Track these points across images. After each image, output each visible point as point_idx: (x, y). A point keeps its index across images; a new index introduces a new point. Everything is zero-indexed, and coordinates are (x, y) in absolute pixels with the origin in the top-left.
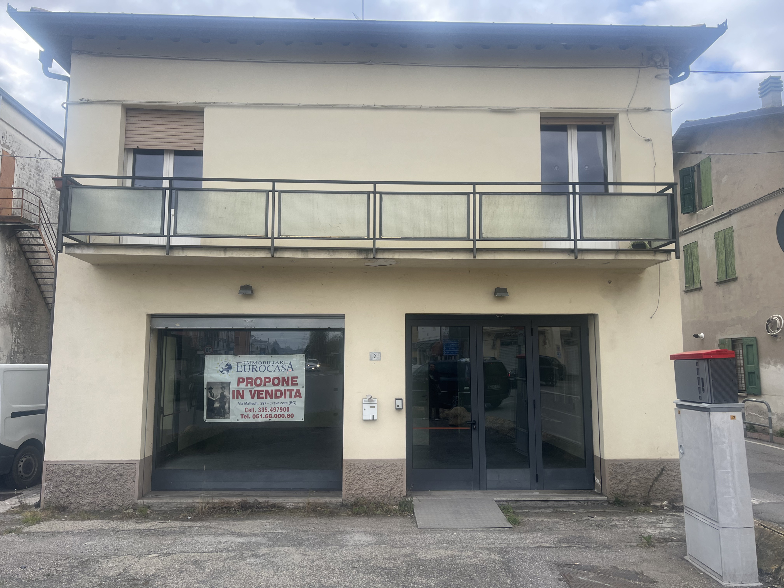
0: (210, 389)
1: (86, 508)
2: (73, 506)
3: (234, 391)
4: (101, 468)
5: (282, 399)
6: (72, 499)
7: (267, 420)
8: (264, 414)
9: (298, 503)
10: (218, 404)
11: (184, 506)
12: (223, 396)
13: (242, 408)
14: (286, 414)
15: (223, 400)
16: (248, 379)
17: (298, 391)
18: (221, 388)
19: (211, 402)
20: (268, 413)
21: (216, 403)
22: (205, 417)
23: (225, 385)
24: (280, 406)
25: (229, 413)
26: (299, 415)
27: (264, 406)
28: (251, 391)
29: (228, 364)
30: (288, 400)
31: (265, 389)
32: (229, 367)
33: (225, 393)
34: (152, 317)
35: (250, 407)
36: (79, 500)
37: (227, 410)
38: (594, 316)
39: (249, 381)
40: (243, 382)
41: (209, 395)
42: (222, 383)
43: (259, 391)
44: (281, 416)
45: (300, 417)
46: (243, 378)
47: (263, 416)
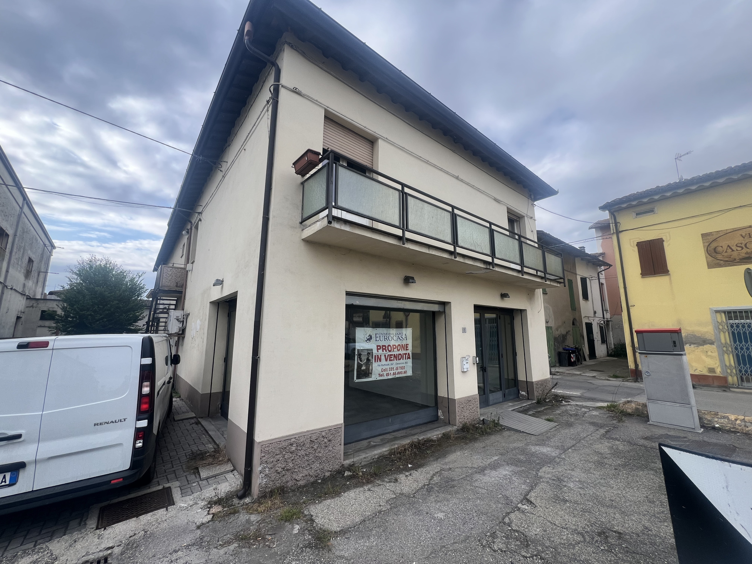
0: (360, 355)
3: (375, 356)
5: (401, 361)
6: (288, 477)
7: (394, 376)
10: (365, 366)
12: (368, 360)
13: (380, 369)
14: (403, 371)
15: (368, 363)
17: (409, 354)
18: (367, 354)
19: (360, 366)
20: (394, 371)
21: (364, 366)
22: (355, 378)
23: (369, 352)
24: (400, 365)
25: (371, 374)
27: (392, 366)
28: (385, 355)
29: (369, 335)
30: (404, 361)
32: (370, 339)
33: (369, 358)
35: (384, 367)
37: (370, 371)
38: (522, 312)
41: (359, 360)
42: (368, 350)
43: (390, 355)
44: (401, 373)
45: (410, 373)
46: (380, 346)
47: (392, 374)
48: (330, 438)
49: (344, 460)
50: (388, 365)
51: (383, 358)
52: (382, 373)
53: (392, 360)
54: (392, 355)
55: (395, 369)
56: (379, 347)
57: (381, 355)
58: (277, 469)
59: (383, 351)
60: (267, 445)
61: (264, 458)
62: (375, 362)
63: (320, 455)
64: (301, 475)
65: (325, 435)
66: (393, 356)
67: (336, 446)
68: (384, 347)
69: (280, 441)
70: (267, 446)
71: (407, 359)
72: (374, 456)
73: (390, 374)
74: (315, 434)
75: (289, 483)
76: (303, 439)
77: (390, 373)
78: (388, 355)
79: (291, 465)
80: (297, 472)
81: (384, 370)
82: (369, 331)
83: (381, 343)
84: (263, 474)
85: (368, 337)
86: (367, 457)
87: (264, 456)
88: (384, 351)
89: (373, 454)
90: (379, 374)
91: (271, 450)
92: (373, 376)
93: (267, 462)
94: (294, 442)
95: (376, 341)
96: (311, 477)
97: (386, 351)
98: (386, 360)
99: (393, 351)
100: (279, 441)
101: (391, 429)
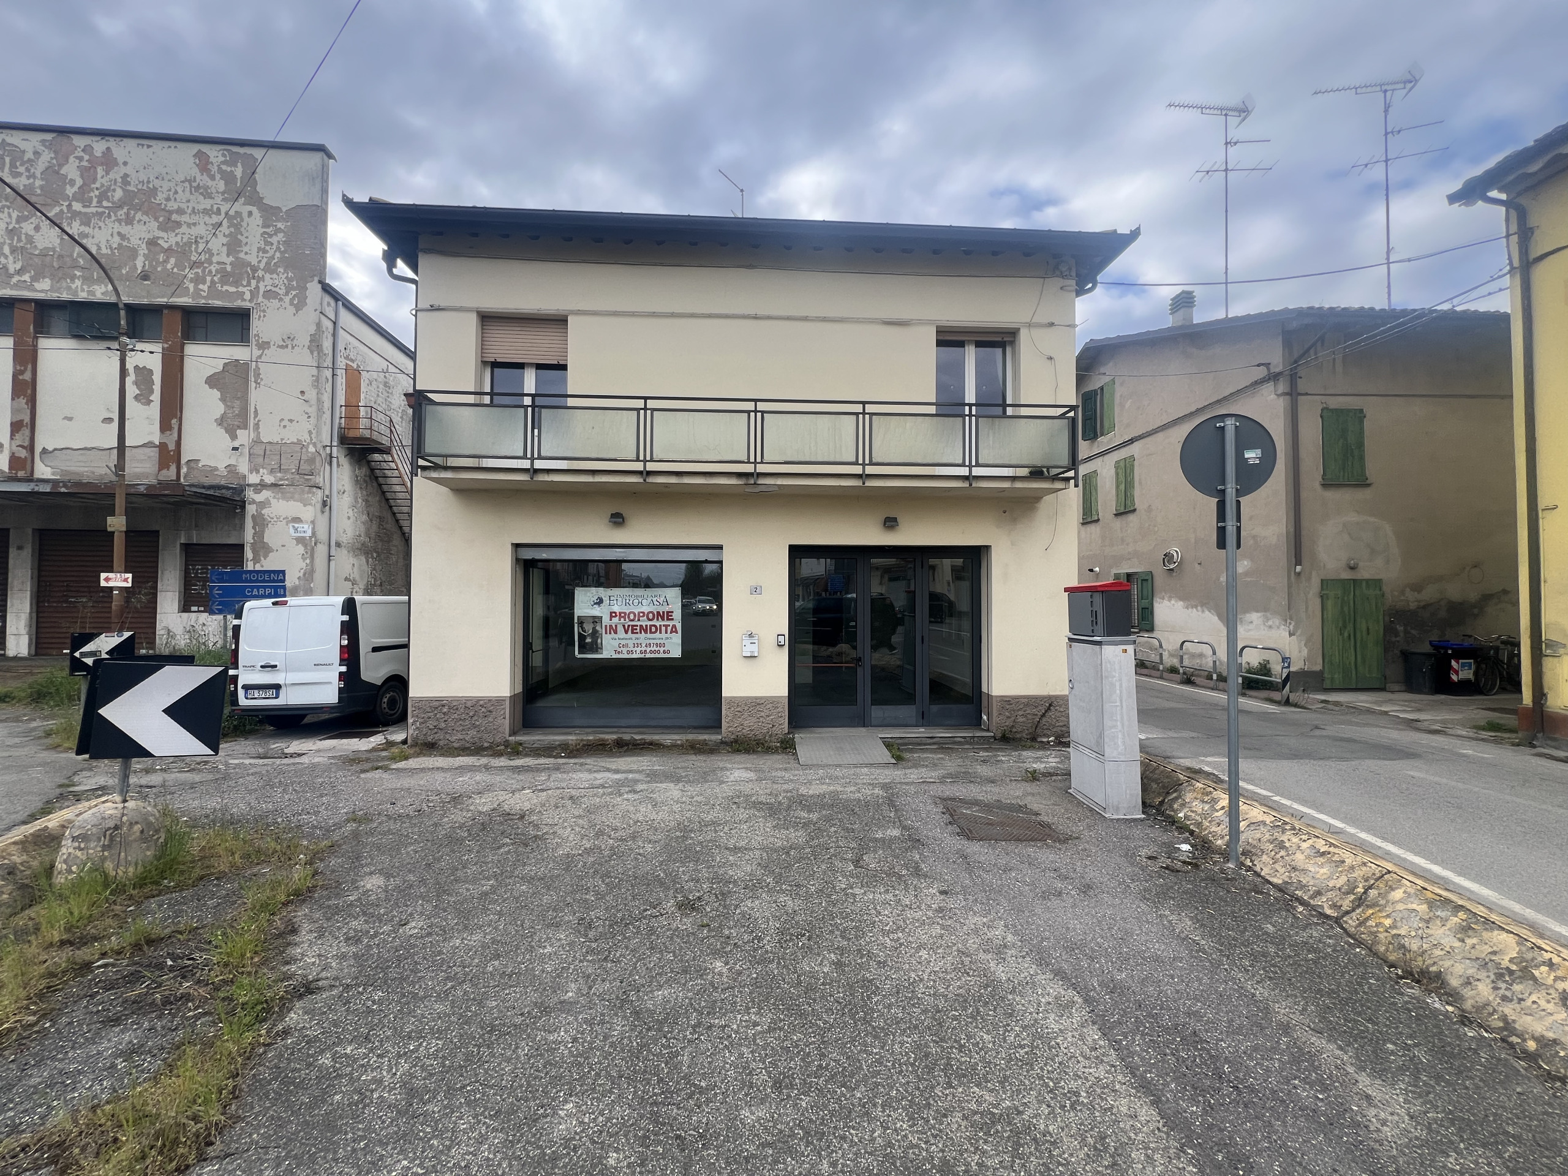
0: (581, 623)
1: (456, 745)
2: (441, 743)
3: (606, 626)
4: (469, 704)
5: (657, 635)
6: (440, 735)
7: (642, 656)
8: (638, 650)
9: (676, 740)
10: (590, 638)
11: (557, 743)
12: (595, 631)
13: (616, 643)
14: (662, 649)
15: (595, 634)
16: (620, 613)
17: (674, 626)
18: (593, 623)
19: (582, 638)
20: (643, 649)
21: (588, 637)
22: (576, 652)
23: (596, 620)
24: (655, 642)
25: (602, 649)
26: (676, 652)
27: (639, 642)
28: (624, 626)
29: (598, 597)
30: (664, 635)
31: (639, 623)
32: (600, 602)
33: (597, 628)
34: (517, 546)
35: (623, 642)
36: (448, 736)
37: (599, 646)
38: (987, 548)
39: (622, 615)
40: (616, 616)
41: (580, 630)
42: (594, 617)
43: (633, 626)
44: (658, 652)
46: (615, 613)
48: (491, 709)
49: (510, 737)
50: (631, 639)
52: (619, 650)
53: (637, 633)
54: (637, 626)
55: (644, 646)
56: (613, 615)
58: (429, 725)
59: (620, 620)
60: (417, 701)
64: (455, 738)
65: (484, 704)
66: (639, 628)
67: (499, 718)
69: (431, 700)
70: (423, 702)
71: (671, 633)
74: (471, 701)
76: (457, 703)
77: (636, 651)
78: (630, 626)
80: (450, 733)
81: (623, 645)
83: (618, 609)
84: (415, 726)
85: (596, 599)
87: (415, 710)
88: (623, 619)
90: (615, 651)
91: (421, 706)
92: (605, 652)
93: (418, 716)
94: (447, 704)
95: (609, 605)
97: (626, 620)
99: (639, 620)
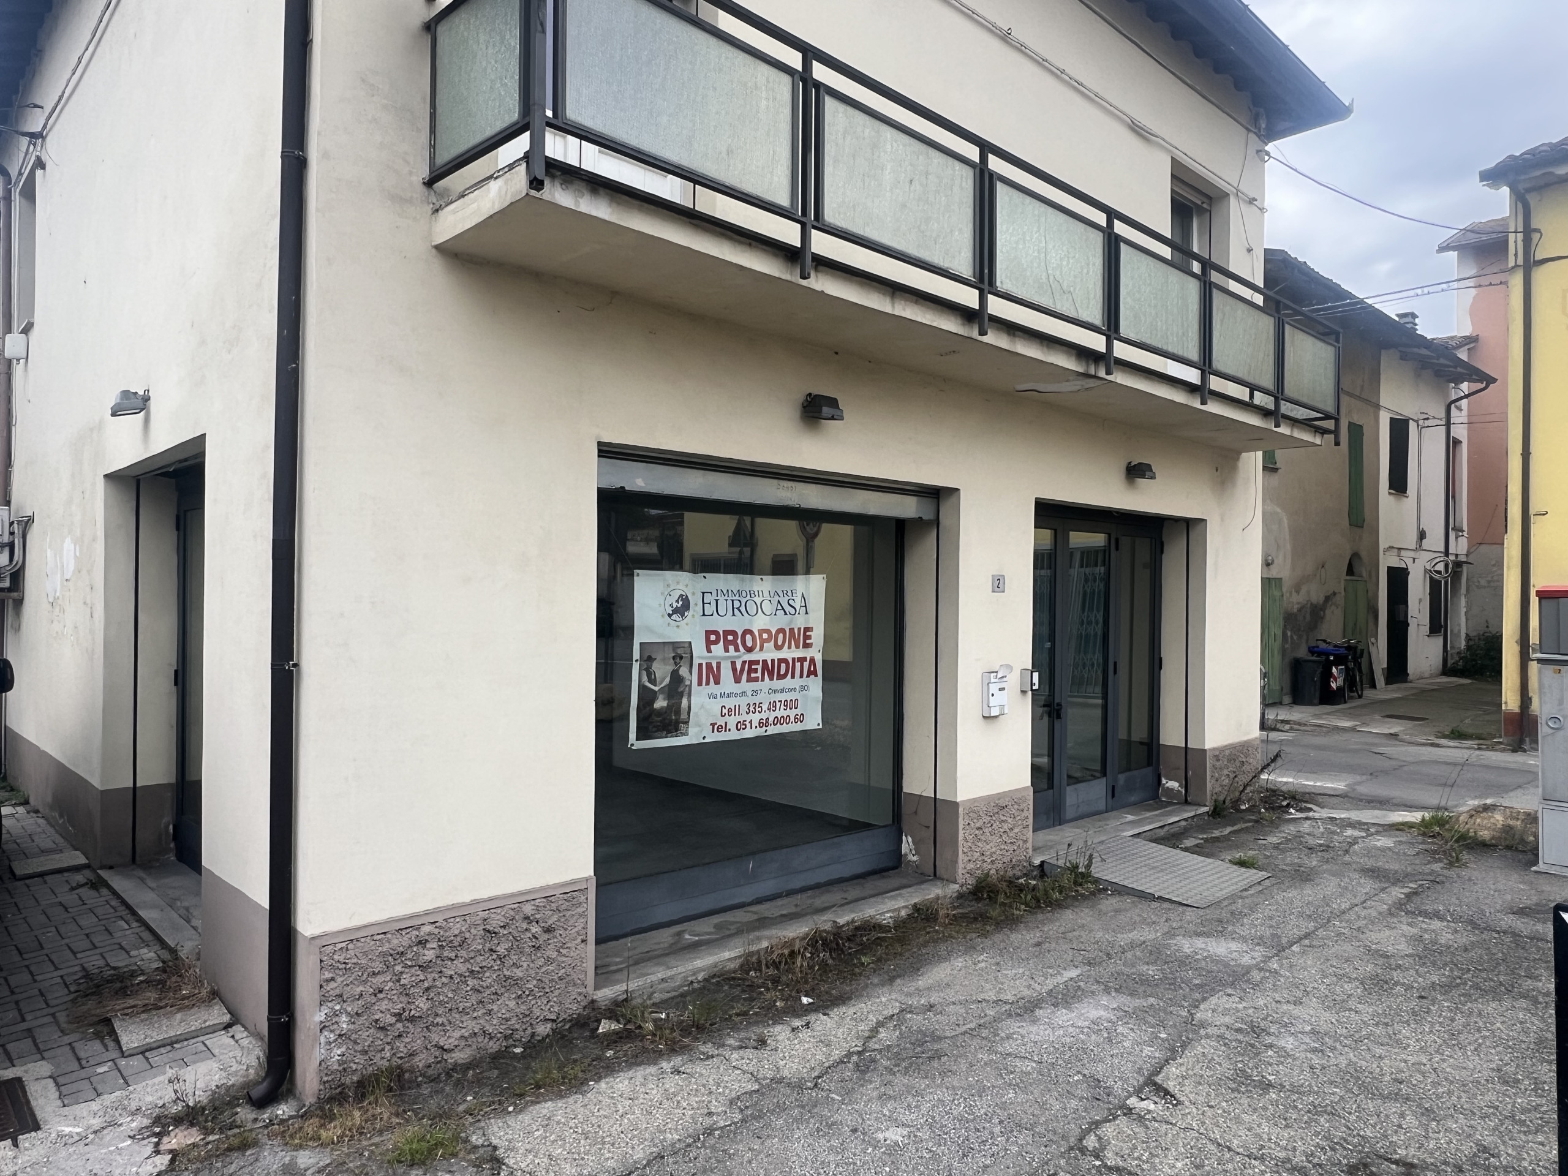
0: (647, 660)
3: (700, 665)
4: (496, 921)
5: (788, 682)
8: (756, 718)
9: (898, 910)
10: (664, 699)
12: (676, 679)
13: (715, 706)
14: (792, 713)
15: (677, 688)
16: (727, 633)
17: (812, 660)
18: (674, 658)
20: (764, 716)
21: (661, 697)
22: (632, 735)
24: (783, 697)
25: (687, 723)
26: (815, 718)
27: (757, 700)
29: (681, 596)
30: (797, 682)
31: (760, 657)
33: (681, 673)
35: (730, 703)
37: (684, 716)
38: (1190, 526)
40: (716, 642)
41: (645, 679)
42: (675, 645)
43: (751, 663)
44: (785, 720)
45: (814, 721)
46: (716, 633)
47: (755, 723)
48: (550, 922)
49: (597, 987)
50: (743, 693)
51: (726, 673)
52: (721, 722)
53: (756, 680)
54: (757, 662)
55: (765, 707)
56: (711, 638)
57: (719, 664)
58: (377, 1017)
59: (726, 650)
60: (339, 946)
61: (333, 985)
62: (700, 684)
63: (519, 973)
64: (457, 1034)
65: (533, 912)
66: (760, 667)
67: (569, 945)
68: (730, 638)
69: (385, 933)
70: (342, 948)
71: (808, 676)
72: (693, 975)
73: (748, 725)
74: (499, 911)
75: (417, 1059)
76: (458, 926)
77: (751, 722)
78: (744, 662)
79: (422, 1004)
80: (443, 1024)
81: (730, 710)
82: (681, 582)
83: (721, 624)
84: (332, 1031)
85: (677, 601)
86: (672, 978)
87: (333, 979)
88: (731, 648)
89: (691, 968)
90: (713, 725)
91: (355, 961)
92: (693, 730)
93: (341, 996)
94: (430, 934)
95: (704, 615)
96: (491, 1038)
97: (737, 650)
98: (737, 680)
99: (761, 649)
100: (381, 932)
101: (747, 893)
